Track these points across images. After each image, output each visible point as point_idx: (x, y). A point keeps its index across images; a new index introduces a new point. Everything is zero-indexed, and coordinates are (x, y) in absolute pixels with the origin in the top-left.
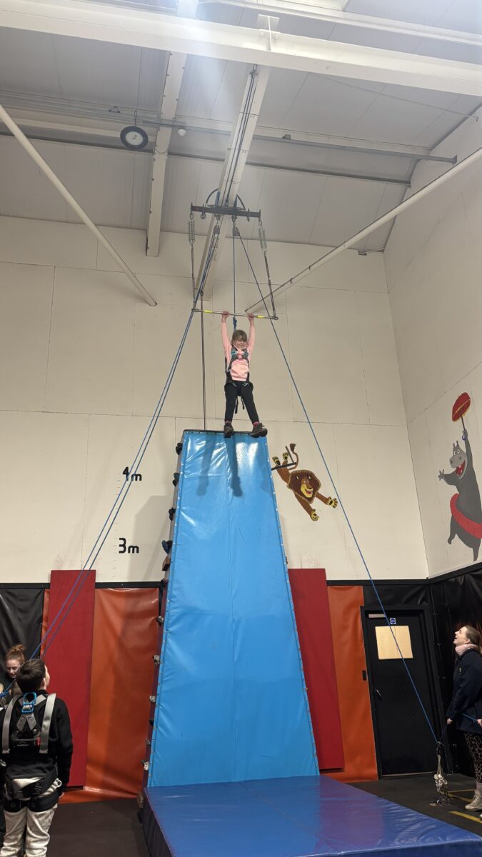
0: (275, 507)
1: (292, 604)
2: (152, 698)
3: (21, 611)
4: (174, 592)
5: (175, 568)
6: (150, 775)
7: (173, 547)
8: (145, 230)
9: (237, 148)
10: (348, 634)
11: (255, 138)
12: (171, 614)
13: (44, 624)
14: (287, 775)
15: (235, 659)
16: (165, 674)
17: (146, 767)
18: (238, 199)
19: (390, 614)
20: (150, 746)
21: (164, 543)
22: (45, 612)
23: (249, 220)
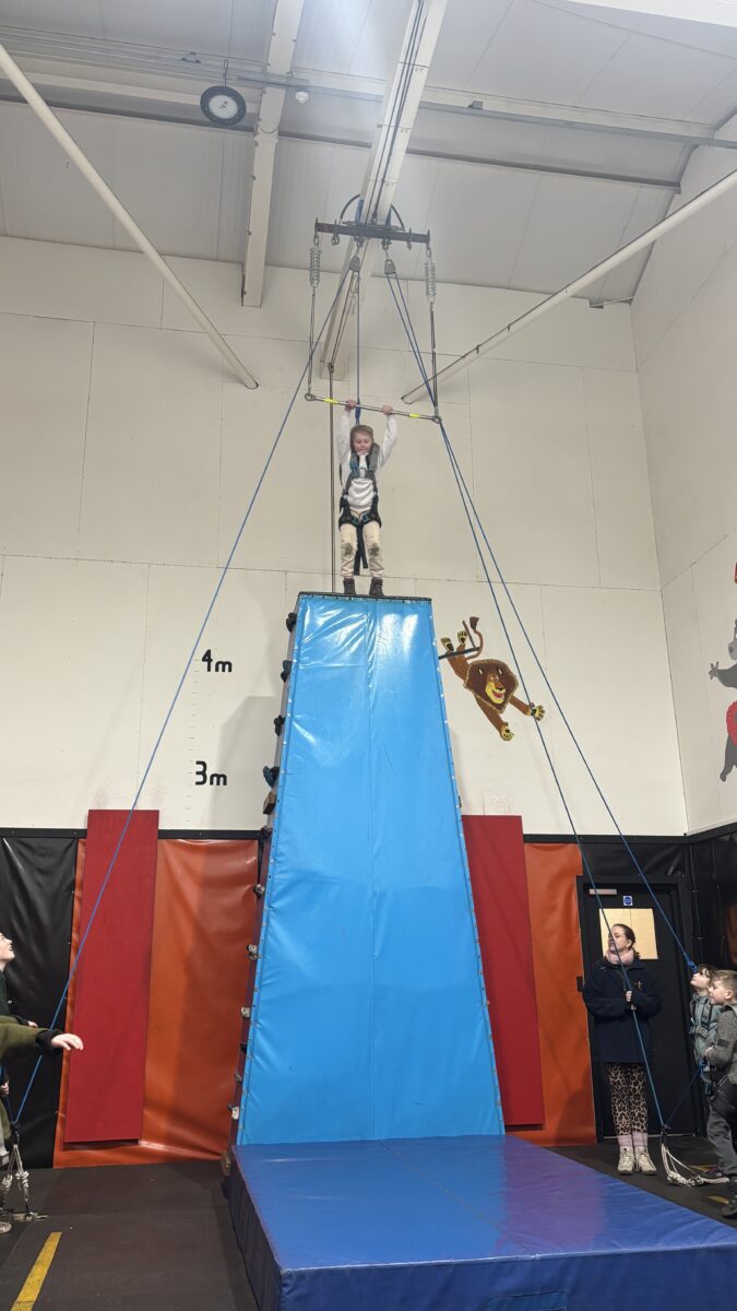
0: (443, 717)
1: (467, 870)
2: (245, 1011)
3: (41, 871)
4: (282, 848)
5: (284, 811)
6: (241, 1127)
7: (281, 777)
8: (243, 265)
9: (393, 124)
10: (556, 918)
11: (423, 106)
12: (275, 881)
13: (77, 893)
14: (454, 1134)
15: (376, 954)
16: (266, 975)
17: (235, 1115)
18: (393, 212)
19: (623, 889)
20: (241, 1083)
21: (266, 770)
22: (79, 875)
23: (410, 247)
